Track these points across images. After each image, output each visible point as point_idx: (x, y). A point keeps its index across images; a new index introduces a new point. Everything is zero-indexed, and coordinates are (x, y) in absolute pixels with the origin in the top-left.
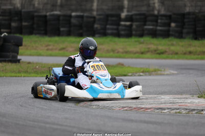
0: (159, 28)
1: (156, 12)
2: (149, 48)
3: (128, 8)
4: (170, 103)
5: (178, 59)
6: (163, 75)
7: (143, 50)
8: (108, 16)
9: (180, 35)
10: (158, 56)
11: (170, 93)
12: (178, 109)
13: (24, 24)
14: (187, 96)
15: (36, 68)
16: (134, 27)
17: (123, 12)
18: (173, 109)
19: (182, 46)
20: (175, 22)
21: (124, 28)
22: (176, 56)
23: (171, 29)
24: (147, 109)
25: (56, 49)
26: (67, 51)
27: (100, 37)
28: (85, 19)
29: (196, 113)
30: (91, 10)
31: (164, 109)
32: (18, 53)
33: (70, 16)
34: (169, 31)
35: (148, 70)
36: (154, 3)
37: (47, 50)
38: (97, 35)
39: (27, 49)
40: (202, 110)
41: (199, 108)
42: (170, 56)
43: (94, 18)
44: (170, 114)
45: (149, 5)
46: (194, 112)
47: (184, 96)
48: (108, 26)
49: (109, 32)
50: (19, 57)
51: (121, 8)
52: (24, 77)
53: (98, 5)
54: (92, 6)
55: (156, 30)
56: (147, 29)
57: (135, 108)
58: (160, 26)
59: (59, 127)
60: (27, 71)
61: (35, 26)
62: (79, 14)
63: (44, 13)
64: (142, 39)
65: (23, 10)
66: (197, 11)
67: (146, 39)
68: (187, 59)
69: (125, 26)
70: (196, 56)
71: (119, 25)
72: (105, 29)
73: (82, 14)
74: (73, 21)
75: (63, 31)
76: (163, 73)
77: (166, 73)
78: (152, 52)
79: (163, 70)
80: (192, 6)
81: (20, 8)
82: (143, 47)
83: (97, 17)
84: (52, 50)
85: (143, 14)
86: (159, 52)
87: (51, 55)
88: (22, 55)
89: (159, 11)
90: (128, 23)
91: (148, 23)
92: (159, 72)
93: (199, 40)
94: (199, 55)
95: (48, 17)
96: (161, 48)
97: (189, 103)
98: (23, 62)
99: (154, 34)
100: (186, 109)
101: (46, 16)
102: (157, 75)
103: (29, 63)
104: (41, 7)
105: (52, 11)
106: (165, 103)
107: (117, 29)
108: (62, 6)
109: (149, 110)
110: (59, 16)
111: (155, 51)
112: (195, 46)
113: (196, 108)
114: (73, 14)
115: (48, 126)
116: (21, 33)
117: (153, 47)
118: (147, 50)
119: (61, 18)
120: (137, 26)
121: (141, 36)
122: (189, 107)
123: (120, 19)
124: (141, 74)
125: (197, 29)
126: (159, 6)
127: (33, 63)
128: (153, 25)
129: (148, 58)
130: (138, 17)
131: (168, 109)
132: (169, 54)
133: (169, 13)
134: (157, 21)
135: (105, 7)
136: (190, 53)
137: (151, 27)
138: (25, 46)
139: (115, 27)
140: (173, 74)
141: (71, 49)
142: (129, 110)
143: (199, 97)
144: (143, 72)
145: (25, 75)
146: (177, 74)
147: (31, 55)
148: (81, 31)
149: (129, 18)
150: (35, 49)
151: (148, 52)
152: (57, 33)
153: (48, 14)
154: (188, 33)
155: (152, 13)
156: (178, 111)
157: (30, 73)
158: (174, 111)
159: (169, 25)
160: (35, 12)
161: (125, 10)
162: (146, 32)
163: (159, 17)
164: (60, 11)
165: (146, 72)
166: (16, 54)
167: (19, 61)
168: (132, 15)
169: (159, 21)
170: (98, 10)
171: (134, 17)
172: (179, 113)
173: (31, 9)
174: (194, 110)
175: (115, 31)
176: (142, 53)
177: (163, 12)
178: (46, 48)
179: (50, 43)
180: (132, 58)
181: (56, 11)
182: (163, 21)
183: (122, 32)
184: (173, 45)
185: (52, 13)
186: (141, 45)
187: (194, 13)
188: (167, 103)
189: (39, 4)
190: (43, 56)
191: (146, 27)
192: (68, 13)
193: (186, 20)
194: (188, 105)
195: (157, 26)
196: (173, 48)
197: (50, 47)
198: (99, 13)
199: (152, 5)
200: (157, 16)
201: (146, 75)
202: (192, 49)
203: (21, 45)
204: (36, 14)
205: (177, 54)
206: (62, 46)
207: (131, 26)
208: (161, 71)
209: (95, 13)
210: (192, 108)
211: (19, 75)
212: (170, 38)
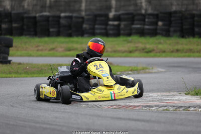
0: (147, 27)
1: (143, 12)
2: (137, 47)
3: (116, 8)
4: (158, 101)
5: (165, 57)
6: (151, 73)
7: (131, 49)
8: (96, 16)
9: (167, 34)
10: (146, 54)
11: (158, 91)
12: (166, 106)
13: (14, 25)
14: (175, 93)
15: (26, 68)
16: (122, 26)
17: (111, 11)
18: (161, 107)
19: (170, 44)
20: (162, 20)
21: (112, 27)
22: (164, 54)
23: (158, 27)
24: (135, 107)
25: (46, 50)
26: (57, 51)
27: (89, 37)
28: (74, 19)
29: (183, 110)
30: (80, 10)
31: (152, 107)
32: (8, 54)
33: (59, 17)
34: (156, 29)
35: (136, 68)
36: (141, 3)
37: (38, 50)
38: (86, 35)
39: (18, 50)
40: (189, 107)
41: (186, 105)
42: (158, 54)
43: (83, 18)
44: (158, 111)
45: (136, 5)
46: (181, 109)
47: (171, 93)
48: (96, 26)
49: (98, 31)
50: (10, 58)
51: (109, 8)
52: (14, 77)
53: (86, 6)
54: (81, 6)
55: (143, 29)
56: (134, 28)
57: (123, 106)
58: (147, 25)
59: (48, 126)
60: (18, 72)
61: (25, 27)
62: (67, 14)
63: (33, 15)
64: (130, 39)
65: (13, 12)
66: (183, 10)
67: (135, 38)
68: (174, 57)
69: (113, 25)
70: (183, 54)
71: (107, 24)
72: (94, 29)
73: (71, 14)
74: (63, 21)
75: (53, 32)
76: (151, 71)
77: (154, 71)
78: (140, 50)
79: (151, 68)
80: (178, 4)
81: (10, 10)
82: (131, 46)
83: (86, 17)
84: (42, 50)
85: (131, 14)
86: (147, 50)
87: (41, 56)
88: (12, 56)
89: (146, 10)
90: (116, 23)
91: (136, 22)
92: (147, 70)
93: (186, 38)
94: (186, 52)
95: (38, 19)
96: (149, 46)
97: (176, 100)
98: (14, 63)
99: (142, 33)
100: (174, 106)
101: (35, 17)
102: (145, 73)
103: (20, 64)
104: (30, 8)
105: (42, 12)
106: (153, 101)
107: (106, 29)
108: (51, 7)
109: (137, 108)
110: (48, 17)
111: (143, 49)
112: (182, 44)
113: (183, 105)
114: (63, 15)
115: (38, 125)
116: (11, 34)
117: (141, 46)
118: (135, 49)
119: (50, 19)
120: (125, 25)
121: (129, 35)
122: (176, 103)
123: (108, 19)
124: (130, 72)
125: (184, 27)
126: (146, 5)
127: (24, 64)
128: (140, 24)
129: (137, 57)
130: (126, 16)
131: (156, 106)
132: (156, 53)
133: (156, 12)
134: (144, 20)
135: (93, 7)
136: (178, 51)
137: (138, 26)
138: (16, 47)
139: (103, 27)
140: (161, 72)
141: (60, 49)
142: (118, 108)
143: (186, 94)
144: (131, 71)
145: (16, 75)
146: (165, 72)
147: (21, 56)
148: (70, 31)
149: (117, 18)
150: (26, 50)
151: (136, 50)
152: (46, 33)
153: (37, 15)
154: (175, 31)
155: (139, 12)
156: (166, 108)
157: (20, 74)
158: (162, 108)
159: (156, 24)
160: (25, 13)
161: (113, 10)
162: (134, 31)
163: (147, 16)
164: (49, 12)
165: (134, 70)
166: (7, 55)
167: (9, 62)
168: (120, 15)
169: (147, 20)
170: (86, 10)
171: (122, 17)
172: (167, 110)
173: (21, 11)
174: (181, 107)
175: (103, 31)
176: (131, 52)
177: (150, 11)
178: (36, 49)
179: (40, 44)
180: (121, 57)
181: (45, 12)
182: (150, 20)
183: (111, 32)
184: (160, 43)
185: (42, 14)
186: (129, 44)
187: (180, 12)
188: (155, 101)
189: (28, 5)
190: (33, 56)
191: (134, 26)
192: (57, 13)
193: (173, 19)
194: (176, 102)
195: (144, 25)
196: (160, 46)
197: (40, 48)
198: (87, 13)
199: (139, 4)
200: (144, 16)
201: (134, 73)
202: (179, 47)
203: (11, 46)
204: (26, 15)
205: (164, 52)
206: (51, 46)
207: (119, 25)
208: (149, 69)
209: (83, 14)
210: (180, 105)
211: (10, 76)
212: (158, 37)
